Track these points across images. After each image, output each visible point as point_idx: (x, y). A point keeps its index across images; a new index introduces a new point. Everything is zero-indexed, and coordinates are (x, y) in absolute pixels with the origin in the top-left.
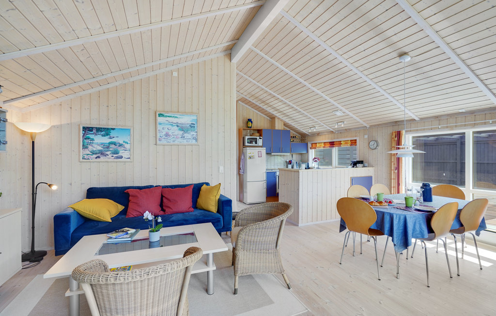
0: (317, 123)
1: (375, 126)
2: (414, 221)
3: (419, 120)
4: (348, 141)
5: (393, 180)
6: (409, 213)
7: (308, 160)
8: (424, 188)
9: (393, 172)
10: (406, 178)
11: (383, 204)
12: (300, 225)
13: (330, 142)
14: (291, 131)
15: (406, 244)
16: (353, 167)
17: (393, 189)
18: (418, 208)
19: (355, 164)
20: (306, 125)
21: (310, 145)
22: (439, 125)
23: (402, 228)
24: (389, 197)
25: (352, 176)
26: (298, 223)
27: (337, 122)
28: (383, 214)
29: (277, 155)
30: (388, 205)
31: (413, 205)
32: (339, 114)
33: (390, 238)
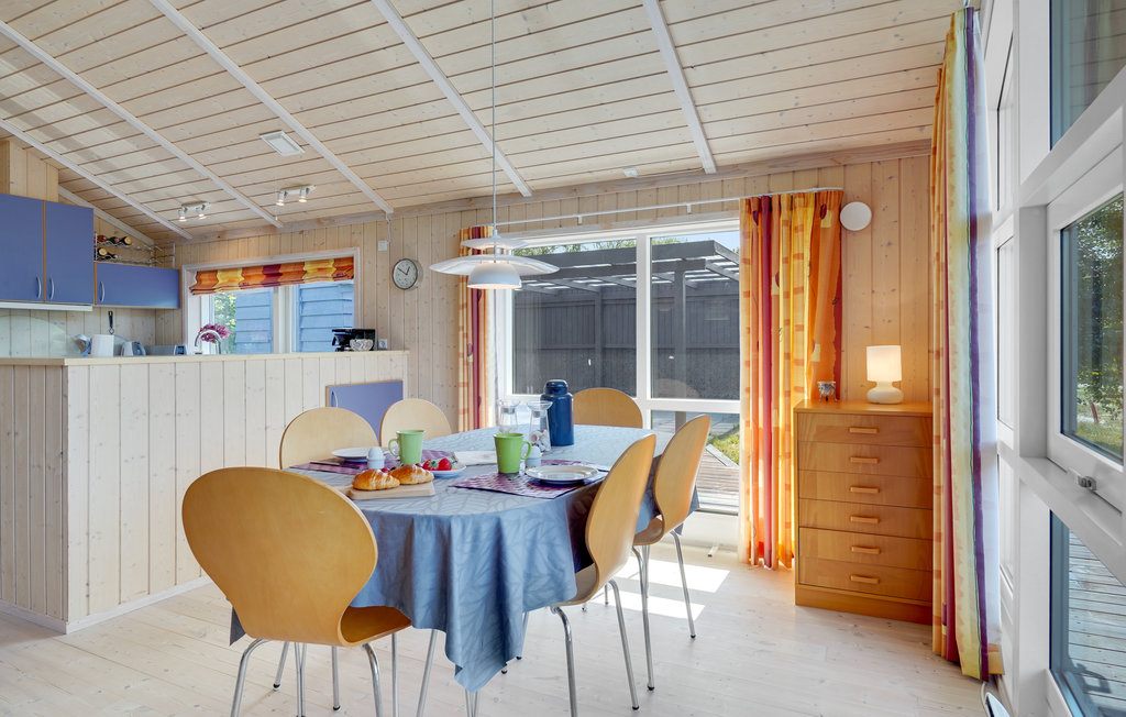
0: (206, 186)
1: (410, 209)
2: (529, 536)
3: (530, 195)
4: (327, 261)
5: (461, 389)
6: (511, 502)
7: (183, 336)
8: (550, 400)
9: (461, 359)
10: (496, 379)
11: (416, 478)
12: (71, 628)
13: (266, 267)
14: (97, 212)
15: (501, 645)
16: (341, 350)
17: (461, 416)
18: (540, 476)
19: (344, 339)
20: (162, 193)
21: (188, 279)
22: (579, 213)
23: (484, 578)
24: (443, 443)
25: (331, 382)
26: (65, 619)
27: (283, 184)
28: (409, 524)
29: (30, 312)
30: (436, 477)
31: (522, 466)
32: (284, 147)
33: (441, 635)
